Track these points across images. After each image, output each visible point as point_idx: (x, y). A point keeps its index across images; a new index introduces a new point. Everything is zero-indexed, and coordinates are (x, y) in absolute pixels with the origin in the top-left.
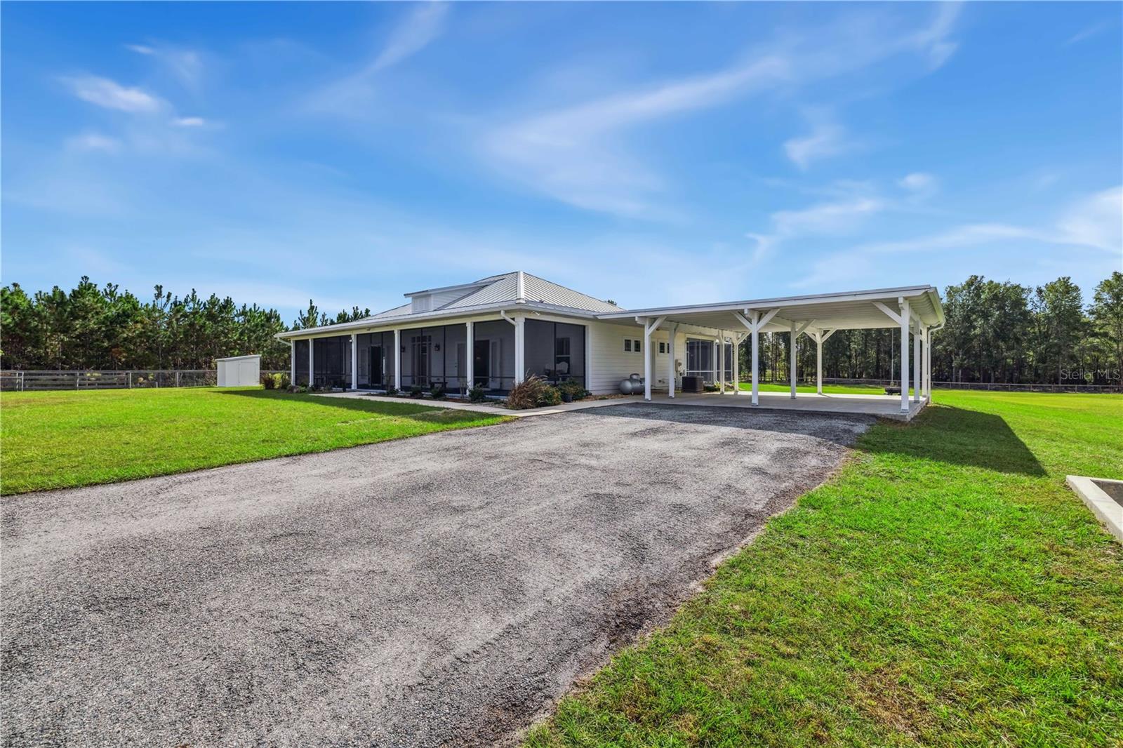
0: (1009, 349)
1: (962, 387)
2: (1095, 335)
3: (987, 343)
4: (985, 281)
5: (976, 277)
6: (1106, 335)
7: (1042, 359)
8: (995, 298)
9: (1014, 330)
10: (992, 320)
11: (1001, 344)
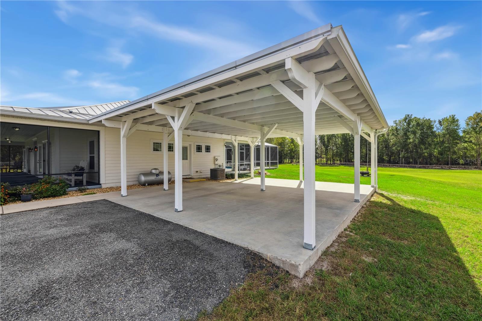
0: (426, 149)
1: (405, 167)
2: (466, 142)
3: (415, 146)
4: (413, 117)
5: (408, 115)
6: (471, 142)
7: (441, 153)
8: (418, 124)
9: (428, 140)
10: (418, 135)
11: (423, 147)
